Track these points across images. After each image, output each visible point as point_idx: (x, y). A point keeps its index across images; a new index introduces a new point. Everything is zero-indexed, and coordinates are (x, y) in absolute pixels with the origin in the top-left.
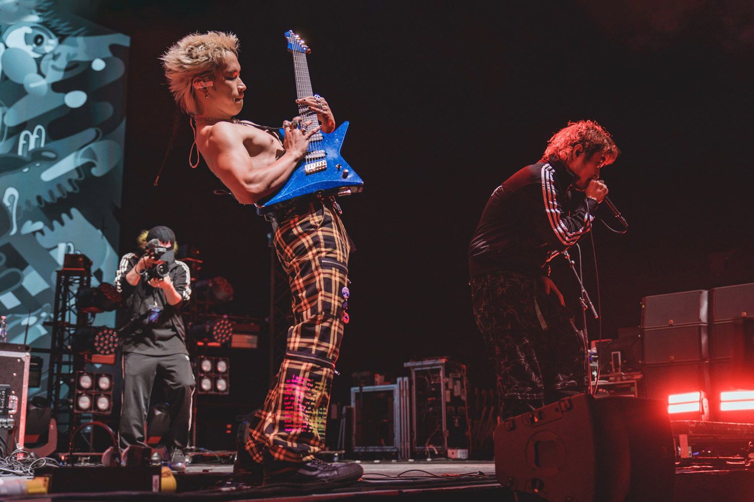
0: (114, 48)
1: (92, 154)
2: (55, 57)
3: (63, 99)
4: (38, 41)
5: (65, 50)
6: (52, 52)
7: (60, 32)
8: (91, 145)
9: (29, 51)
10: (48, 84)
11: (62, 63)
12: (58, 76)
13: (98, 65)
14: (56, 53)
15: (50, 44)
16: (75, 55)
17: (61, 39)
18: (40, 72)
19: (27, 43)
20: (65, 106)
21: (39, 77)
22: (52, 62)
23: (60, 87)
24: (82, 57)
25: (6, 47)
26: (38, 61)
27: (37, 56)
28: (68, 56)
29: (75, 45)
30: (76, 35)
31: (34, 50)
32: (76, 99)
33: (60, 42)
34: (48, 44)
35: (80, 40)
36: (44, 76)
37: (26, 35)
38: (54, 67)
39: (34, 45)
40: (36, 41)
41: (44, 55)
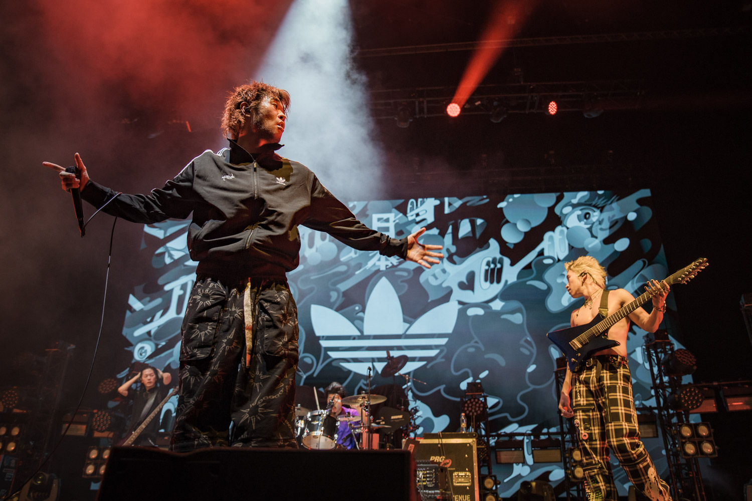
0: (640, 201)
1: (644, 278)
2: (600, 223)
3: (613, 247)
4: (586, 216)
5: (606, 215)
6: (597, 220)
7: (600, 206)
8: (641, 273)
9: (583, 225)
10: (600, 242)
11: (606, 224)
12: (605, 234)
13: (632, 216)
14: (600, 220)
15: (595, 216)
16: (614, 216)
17: (602, 209)
18: (593, 236)
19: (580, 220)
20: (616, 252)
21: (594, 239)
22: (599, 227)
23: (609, 241)
24: (618, 216)
25: (568, 228)
26: (590, 229)
27: (588, 226)
28: (609, 218)
29: (612, 209)
30: (611, 203)
31: (586, 224)
32: (622, 244)
33: (601, 211)
34: (594, 216)
35: (614, 205)
36: (596, 238)
37: (578, 216)
38: (601, 229)
39: (585, 220)
40: (585, 218)
41: (593, 223)
